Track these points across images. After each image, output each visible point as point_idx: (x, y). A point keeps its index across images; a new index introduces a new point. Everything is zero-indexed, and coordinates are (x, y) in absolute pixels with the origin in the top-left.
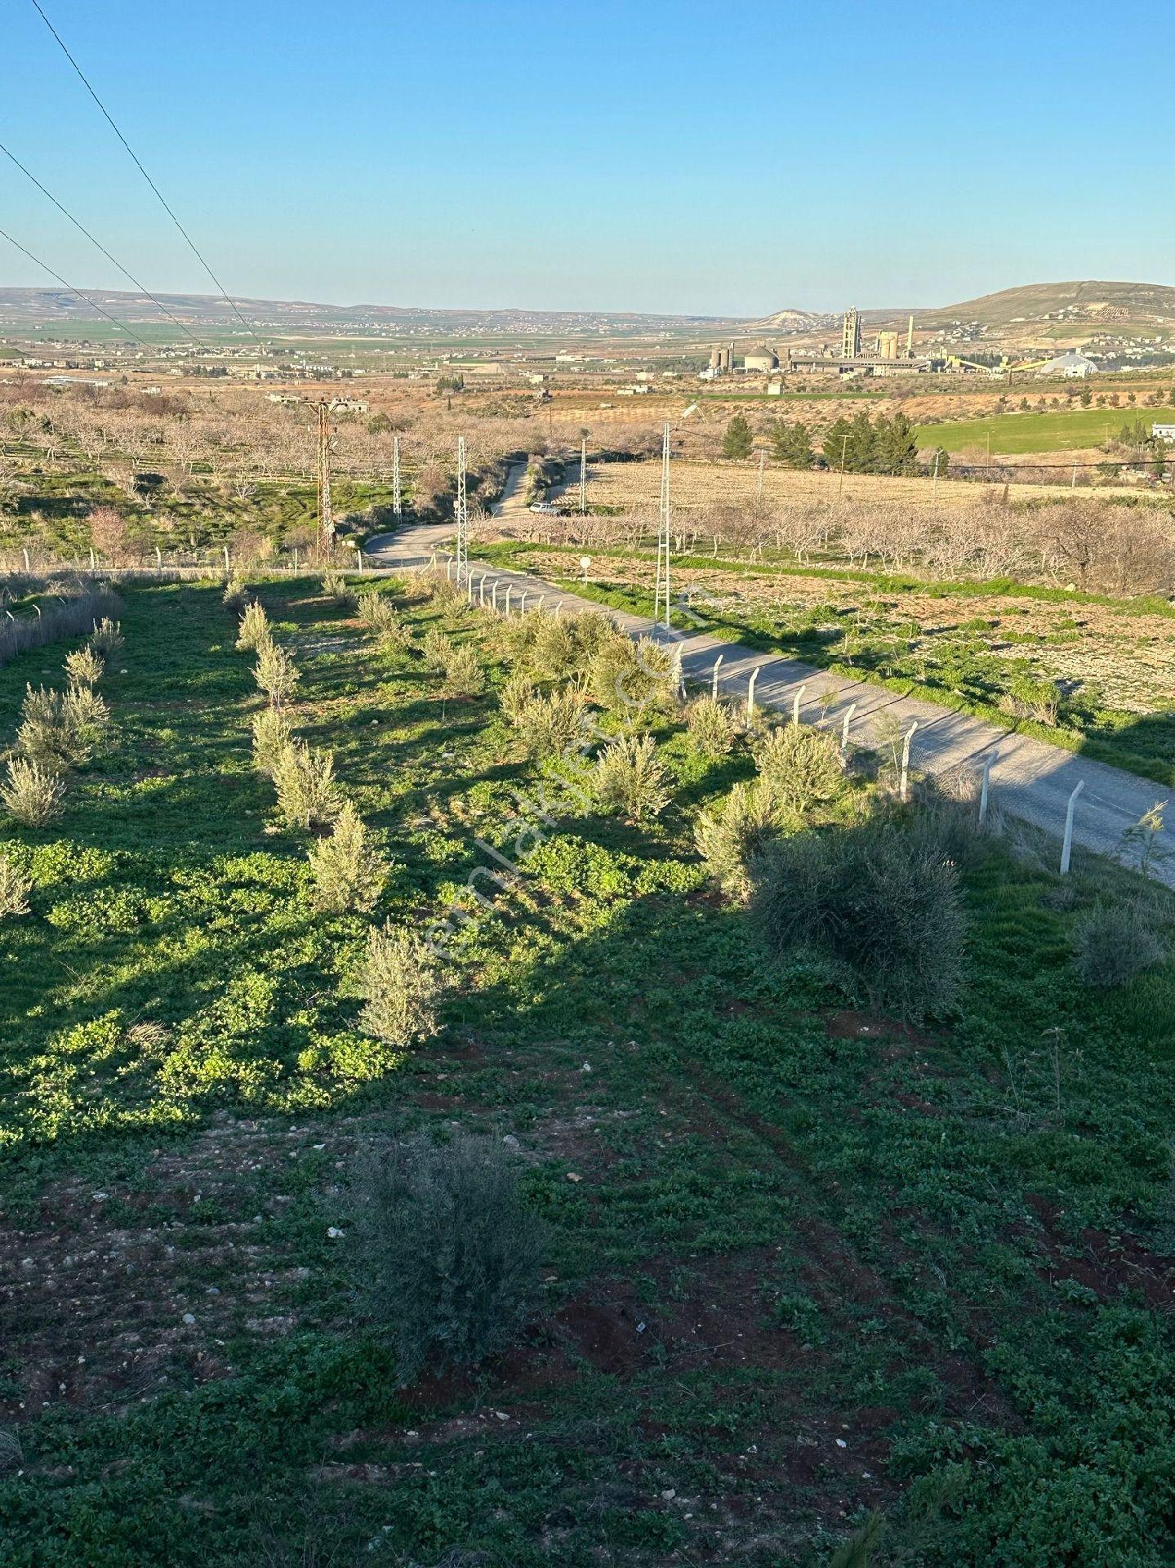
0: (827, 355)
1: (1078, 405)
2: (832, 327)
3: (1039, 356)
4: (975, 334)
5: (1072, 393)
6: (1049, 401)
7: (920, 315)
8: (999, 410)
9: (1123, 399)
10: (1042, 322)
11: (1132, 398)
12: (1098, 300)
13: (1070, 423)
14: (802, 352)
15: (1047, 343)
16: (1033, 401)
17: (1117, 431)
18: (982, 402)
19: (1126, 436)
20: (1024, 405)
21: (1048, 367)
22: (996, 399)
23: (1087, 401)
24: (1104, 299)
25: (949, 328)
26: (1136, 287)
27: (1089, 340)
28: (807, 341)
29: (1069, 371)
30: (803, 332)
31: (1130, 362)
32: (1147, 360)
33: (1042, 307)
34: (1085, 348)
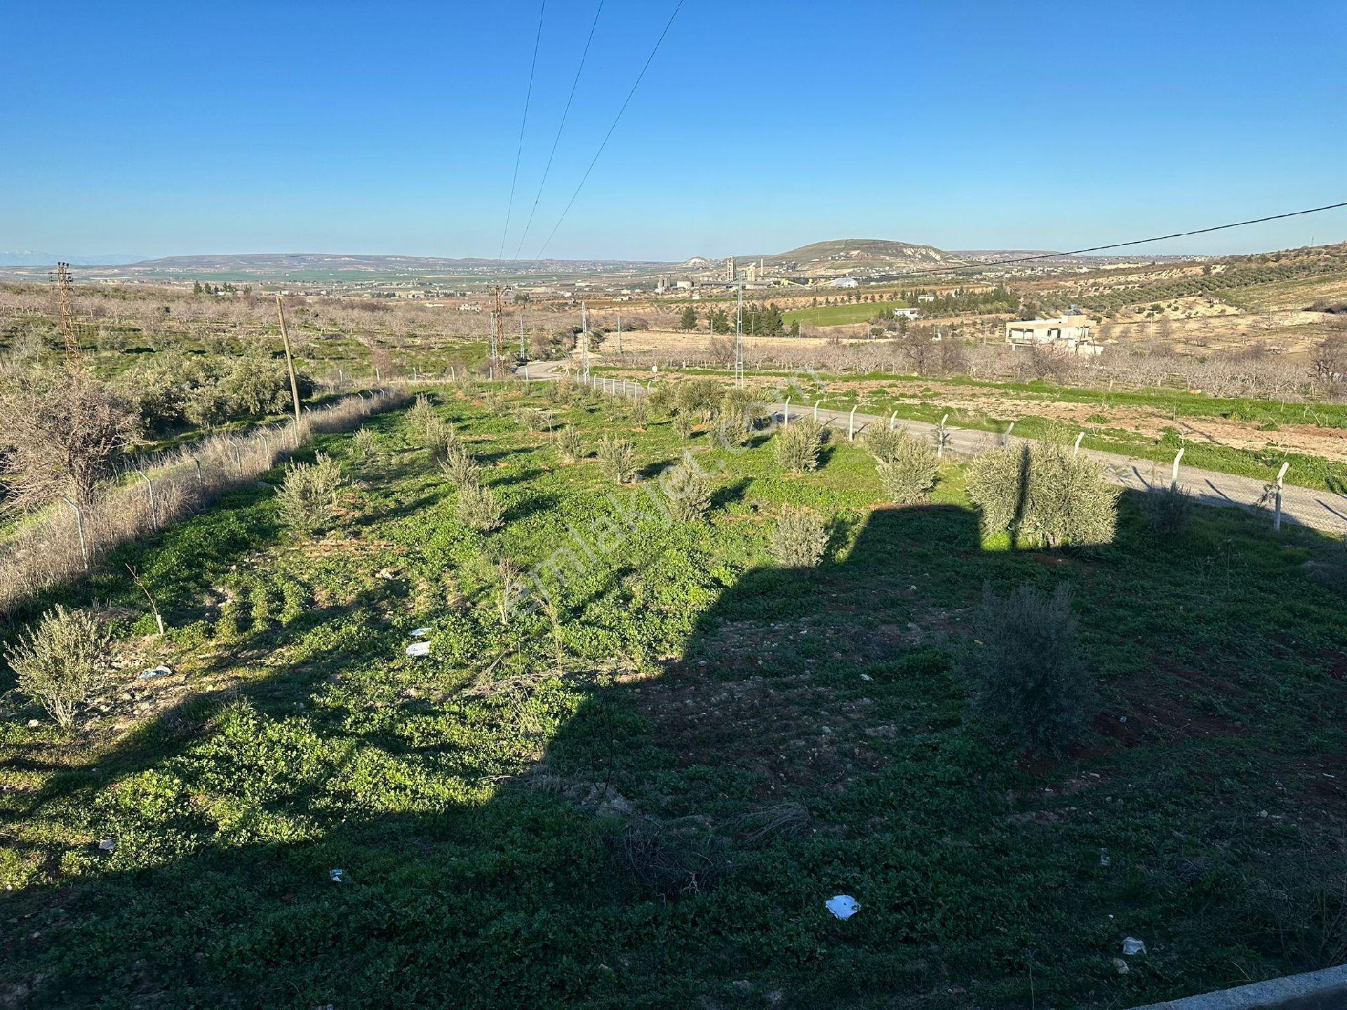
0: (719, 280)
1: (854, 302)
2: (721, 265)
3: (828, 278)
4: (794, 267)
5: (849, 295)
6: (839, 300)
7: (766, 258)
8: (814, 305)
9: (877, 297)
10: (827, 261)
11: (881, 297)
12: (856, 249)
13: (852, 309)
14: (706, 279)
15: (830, 273)
16: (831, 299)
17: (877, 313)
18: (802, 301)
19: (881, 315)
20: (827, 302)
21: (833, 283)
22: (811, 299)
23: (858, 299)
24: (858, 248)
25: (781, 265)
26: (875, 242)
27: (851, 270)
28: (708, 273)
29: (845, 285)
30: (705, 269)
31: (874, 280)
32: (882, 279)
33: (827, 253)
34: (850, 274)
